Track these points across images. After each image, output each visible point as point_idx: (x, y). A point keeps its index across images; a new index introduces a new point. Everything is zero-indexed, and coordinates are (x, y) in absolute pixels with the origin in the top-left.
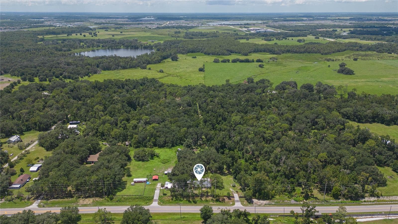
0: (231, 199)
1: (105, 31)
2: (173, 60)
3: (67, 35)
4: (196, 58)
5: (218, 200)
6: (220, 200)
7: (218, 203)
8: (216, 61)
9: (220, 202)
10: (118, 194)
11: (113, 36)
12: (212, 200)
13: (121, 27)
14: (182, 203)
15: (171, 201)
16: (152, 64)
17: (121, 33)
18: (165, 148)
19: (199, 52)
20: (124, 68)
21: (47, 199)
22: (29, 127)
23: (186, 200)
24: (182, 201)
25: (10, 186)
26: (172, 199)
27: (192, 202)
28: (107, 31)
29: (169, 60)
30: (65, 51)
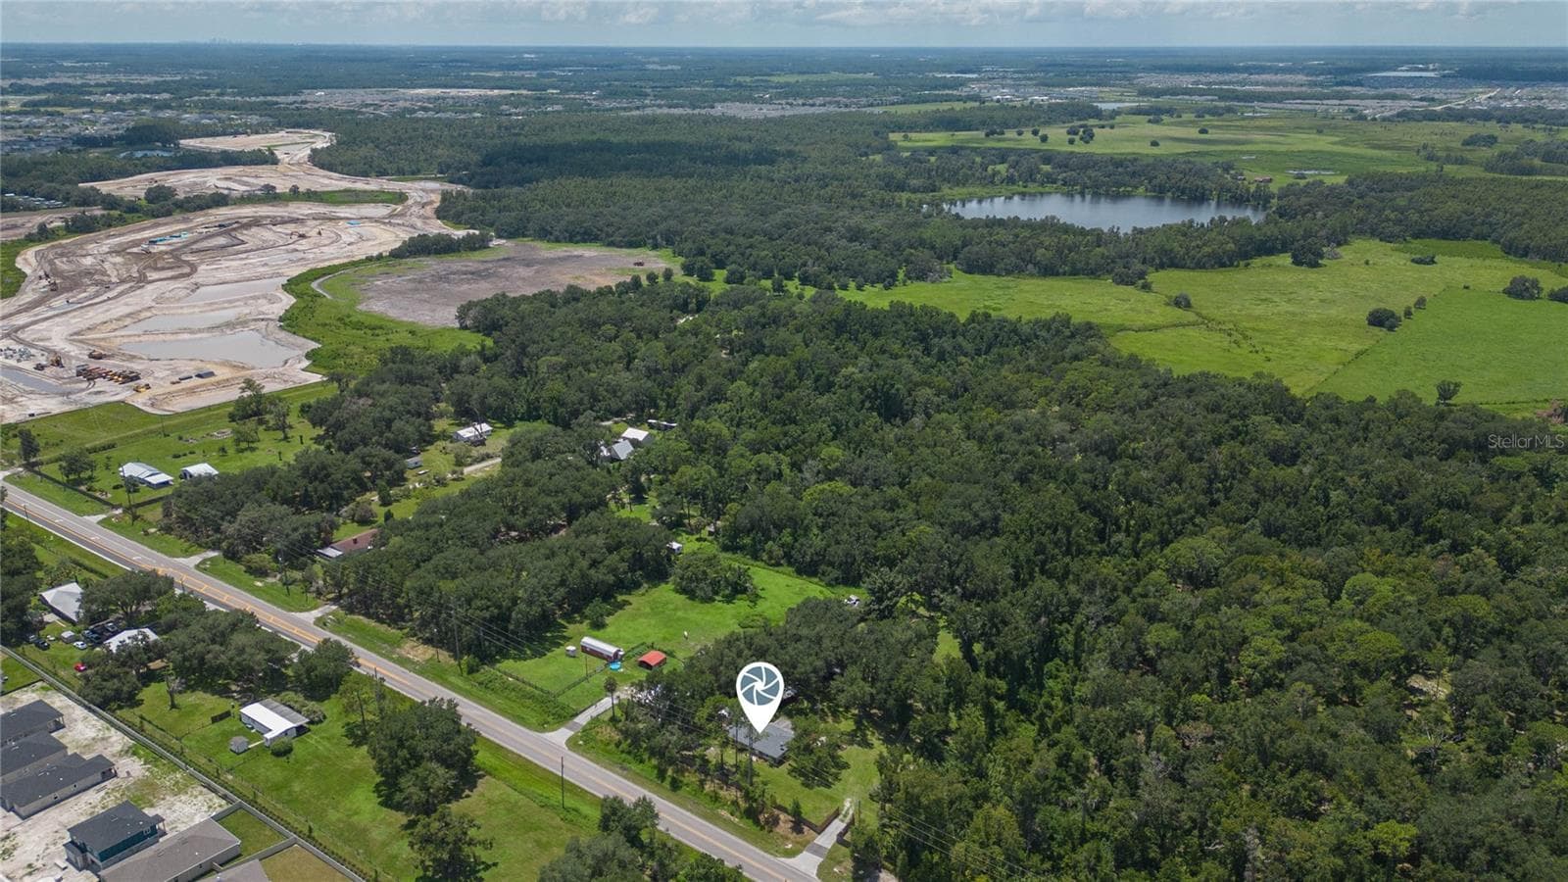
0: (800, 831)
1: (1150, 121)
2: (1297, 262)
3: (987, 135)
4: (1432, 262)
5: (751, 814)
6: (761, 818)
7: (747, 824)
8: (1521, 290)
9: (757, 822)
10: (507, 665)
11: (1155, 144)
12: (735, 803)
13: (1229, 110)
14: (635, 767)
15: (612, 747)
16: (1183, 267)
17: (1203, 131)
18: (816, 580)
19: (1484, 238)
20: (1048, 271)
21: (350, 610)
22: (537, 409)
23: (655, 767)
24: (642, 762)
25: (322, 547)
26: (618, 745)
27: (669, 780)
28: (1157, 122)
29: (1286, 259)
30: (915, 191)
